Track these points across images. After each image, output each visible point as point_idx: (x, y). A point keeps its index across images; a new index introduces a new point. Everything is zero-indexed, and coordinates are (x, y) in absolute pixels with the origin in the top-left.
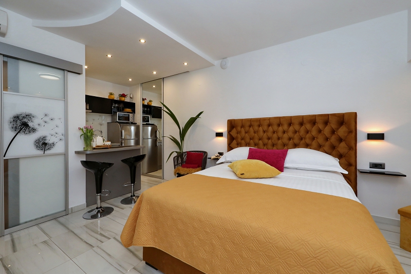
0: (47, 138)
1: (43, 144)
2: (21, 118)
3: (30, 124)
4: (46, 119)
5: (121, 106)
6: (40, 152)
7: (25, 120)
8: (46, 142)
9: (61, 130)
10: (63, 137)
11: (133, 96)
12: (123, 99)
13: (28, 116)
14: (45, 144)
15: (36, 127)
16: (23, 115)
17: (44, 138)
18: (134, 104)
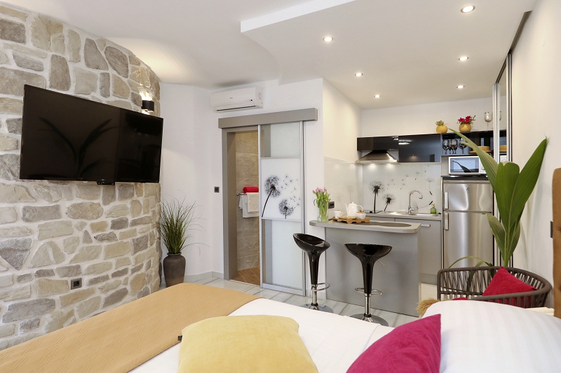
0: (288, 202)
1: (285, 209)
2: (271, 181)
3: (276, 187)
4: (287, 181)
6: (283, 216)
7: (273, 183)
8: (287, 206)
9: (299, 194)
10: (301, 202)
13: (275, 179)
14: (286, 208)
15: (280, 189)
16: (272, 178)
17: (285, 202)
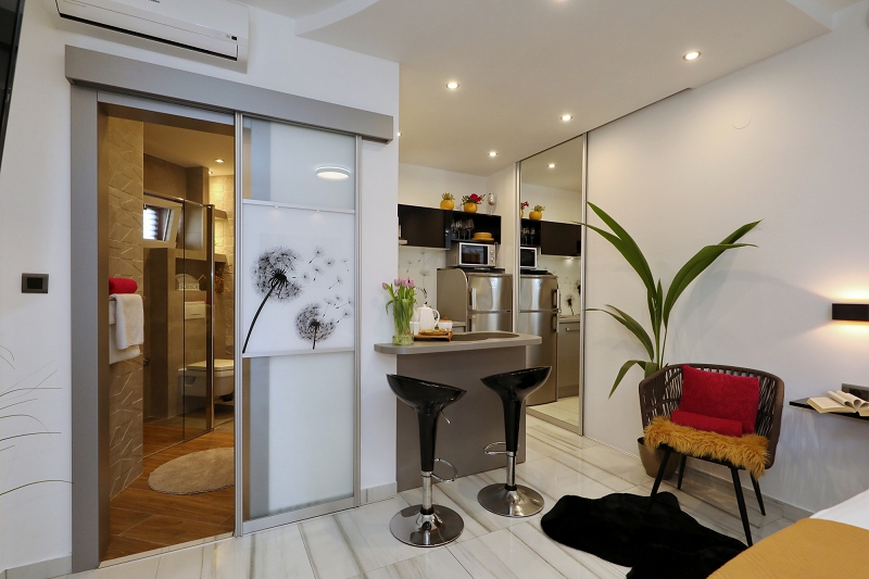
0: (320, 311)
1: (313, 327)
2: (272, 261)
3: (289, 275)
4: (320, 262)
5: (470, 225)
6: (306, 345)
7: (280, 266)
8: (318, 319)
9: (346, 291)
10: (350, 309)
11: (495, 198)
12: (473, 208)
13: (286, 256)
14: (315, 324)
15: (299, 281)
16: (276, 255)
17: (314, 310)
18: (498, 219)
